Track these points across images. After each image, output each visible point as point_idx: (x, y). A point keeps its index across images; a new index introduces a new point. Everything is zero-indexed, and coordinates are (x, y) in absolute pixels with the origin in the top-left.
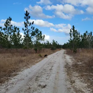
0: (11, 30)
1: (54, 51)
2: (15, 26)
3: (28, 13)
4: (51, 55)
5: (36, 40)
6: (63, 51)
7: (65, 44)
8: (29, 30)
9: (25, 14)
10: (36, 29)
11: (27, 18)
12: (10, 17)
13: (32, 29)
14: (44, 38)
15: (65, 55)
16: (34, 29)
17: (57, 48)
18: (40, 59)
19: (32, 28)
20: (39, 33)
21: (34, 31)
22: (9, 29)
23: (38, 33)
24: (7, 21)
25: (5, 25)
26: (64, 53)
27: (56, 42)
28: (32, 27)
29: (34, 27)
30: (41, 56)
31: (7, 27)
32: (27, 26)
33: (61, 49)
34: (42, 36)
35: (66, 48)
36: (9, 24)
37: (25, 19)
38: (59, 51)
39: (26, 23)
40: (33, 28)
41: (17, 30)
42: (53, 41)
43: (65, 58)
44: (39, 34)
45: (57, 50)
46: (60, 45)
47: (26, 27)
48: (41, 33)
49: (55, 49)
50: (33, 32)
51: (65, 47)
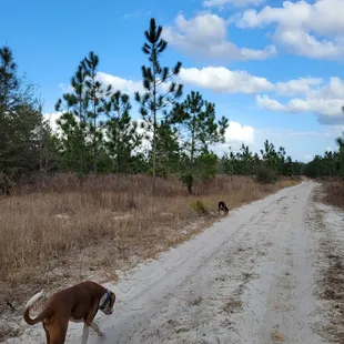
0: (96, 104)
1: (270, 186)
2: (110, 88)
3: (157, 29)
4: (254, 203)
5: (191, 142)
6: (307, 187)
7: (317, 158)
8: (161, 98)
9: (146, 33)
10: (193, 93)
11: (154, 50)
12: (92, 54)
13: (171, 95)
14: (222, 132)
15: (321, 207)
16: (179, 93)
17: (284, 174)
18: (195, 226)
19: (172, 90)
20: (204, 109)
21: (181, 100)
22: (87, 98)
23: (198, 110)
24: (80, 68)
25: (74, 84)
26: (315, 199)
27: (281, 149)
28: (173, 85)
29: (181, 87)
30: (202, 211)
31: (79, 91)
32: (151, 84)
33: (299, 180)
34: (215, 122)
35: (322, 174)
36: (87, 78)
37: (147, 52)
38: (293, 188)
39: (149, 70)
40: (176, 88)
41: (121, 105)
42: (267, 145)
43: (322, 226)
44: (202, 116)
45: (285, 183)
46: (296, 164)
47: (147, 85)
48: (210, 109)
49: (275, 179)
50: (177, 105)
51: (316, 169)
